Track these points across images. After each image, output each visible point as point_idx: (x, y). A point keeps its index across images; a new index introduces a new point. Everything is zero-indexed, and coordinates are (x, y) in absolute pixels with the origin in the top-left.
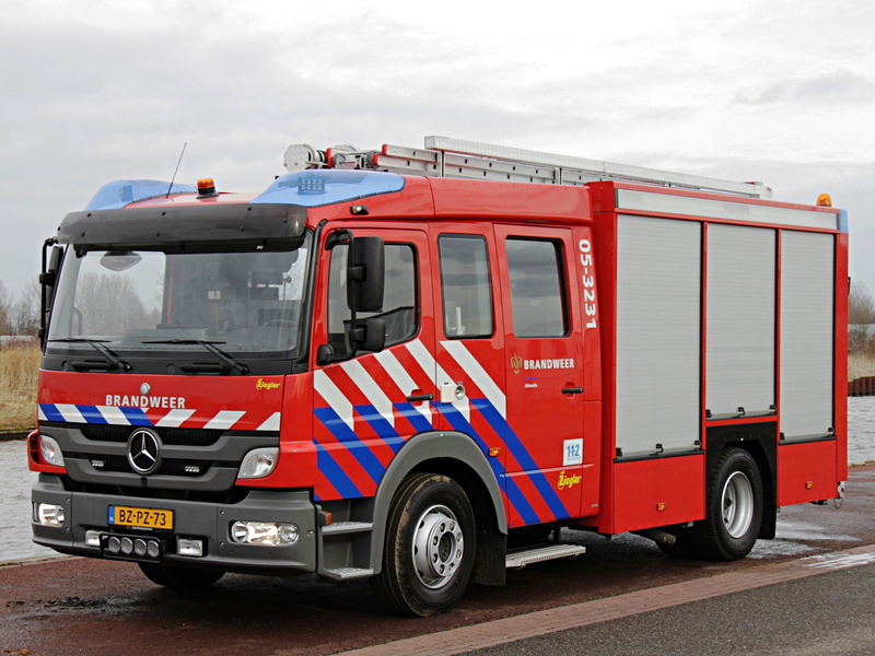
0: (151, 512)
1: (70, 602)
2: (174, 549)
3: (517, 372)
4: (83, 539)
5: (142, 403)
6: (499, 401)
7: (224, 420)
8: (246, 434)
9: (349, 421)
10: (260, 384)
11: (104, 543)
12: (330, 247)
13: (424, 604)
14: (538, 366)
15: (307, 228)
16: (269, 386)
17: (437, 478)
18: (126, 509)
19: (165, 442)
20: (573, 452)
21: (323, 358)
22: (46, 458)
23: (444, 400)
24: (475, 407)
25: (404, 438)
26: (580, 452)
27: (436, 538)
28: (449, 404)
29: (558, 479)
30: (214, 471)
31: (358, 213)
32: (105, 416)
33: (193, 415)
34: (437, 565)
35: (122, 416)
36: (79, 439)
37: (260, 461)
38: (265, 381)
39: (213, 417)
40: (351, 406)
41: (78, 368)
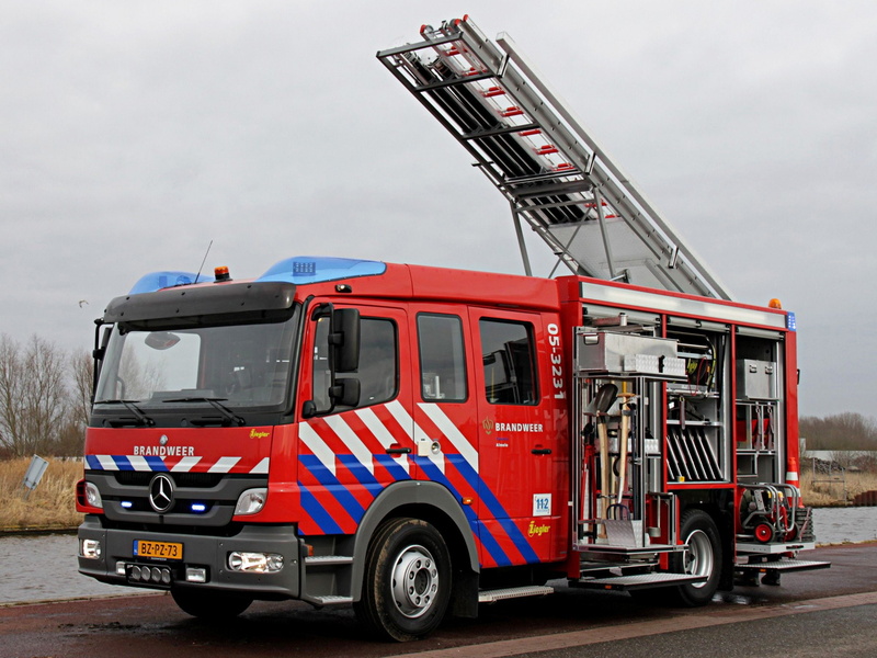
0: (166, 545)
1: (111, 626)
2: (183, 576)
3: (489, 433)
4: (114, 569)
5: (160, 452)
6: (471, 457)
7: (224, 465)
8: (241, 477)
9: (332, 468)
10: (253, 434)
11: (129, 571)
12: (315, 318)
13: (402, 631)
14: (508, 428)
15: (295, 303)
16: (260, 435)
17: (415, 521)
18: (146, 543)
19: (178, 485)
20: (542, 505)
21: (307, 412)
22: (90, 501)
23: (421, 453)
24: (449, 461)
25: (383, 485)
26: (549, 505)
27: (412, 573)
28: (426, 457)
29: (528, 528)
30: (216, 508)
31: (342, 291)
32: (133, 464)
33: (200, 462)
34: (413, 597)
35: (146, 463)
36: (114, 484)
37: (253, 500)
38: (258, 431)
39: (215, 462)
40: (333, 455)
41: (115, 425)
